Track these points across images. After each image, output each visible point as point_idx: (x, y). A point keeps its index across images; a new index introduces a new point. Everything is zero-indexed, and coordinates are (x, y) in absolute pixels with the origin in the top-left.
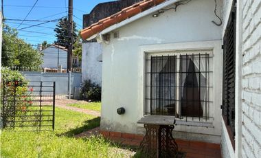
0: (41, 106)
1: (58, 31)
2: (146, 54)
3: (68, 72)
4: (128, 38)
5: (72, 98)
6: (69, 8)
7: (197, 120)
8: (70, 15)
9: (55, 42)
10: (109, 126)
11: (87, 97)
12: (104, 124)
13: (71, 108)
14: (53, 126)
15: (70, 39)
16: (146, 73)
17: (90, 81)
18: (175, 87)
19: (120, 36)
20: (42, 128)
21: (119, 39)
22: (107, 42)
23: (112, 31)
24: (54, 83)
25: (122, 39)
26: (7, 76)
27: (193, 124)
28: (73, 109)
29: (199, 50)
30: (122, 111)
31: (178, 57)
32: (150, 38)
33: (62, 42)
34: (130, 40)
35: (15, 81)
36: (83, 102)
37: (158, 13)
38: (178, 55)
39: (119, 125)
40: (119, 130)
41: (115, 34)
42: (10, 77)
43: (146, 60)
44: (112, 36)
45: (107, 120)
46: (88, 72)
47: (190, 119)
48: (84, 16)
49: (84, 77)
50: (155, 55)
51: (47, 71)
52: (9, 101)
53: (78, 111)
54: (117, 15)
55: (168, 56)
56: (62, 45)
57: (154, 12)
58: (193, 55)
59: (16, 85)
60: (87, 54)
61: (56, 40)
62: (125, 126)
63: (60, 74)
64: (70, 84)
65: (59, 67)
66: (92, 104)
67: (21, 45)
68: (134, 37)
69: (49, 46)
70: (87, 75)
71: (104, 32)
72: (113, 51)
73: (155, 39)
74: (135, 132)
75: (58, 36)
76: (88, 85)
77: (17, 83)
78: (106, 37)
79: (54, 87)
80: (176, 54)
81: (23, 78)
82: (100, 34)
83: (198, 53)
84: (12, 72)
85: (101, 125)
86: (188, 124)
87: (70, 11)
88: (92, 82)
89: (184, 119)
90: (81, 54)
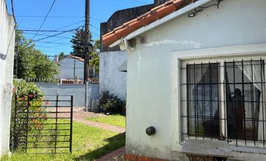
0: (56, 118)
1: (74, 42)
2: (181, 61)
3: (85, 83)
4: (157, 43)
5: (90, 111)
6: (86, 17)
7: (251, 144)
8: (87, 25)
9: (71, 53)
10: (136, 149)
11: (105, 109)
12: (130, 146)
13: (89, 122)
14: (70, 147)
15: (87, 49)
16: (181, 85)
17: (108, 92)
18: (219, 101)
19: (148, 41)
20: (58, 150)
21: (147, 45)
22: (132, 49)
23: (139, 36)
24: (72, 96)
25: (150, 44)
26: (22, 88)
27: (246, 150)
28: (92, 124)
29: (250, 55)
30: (151, 131)
31: (222, 64)
32: (185, 42)
33: (79, 52)
34: (161, 45)
35: (30, 93)
36: (101, 115)
37: (195, 12)
38: (222, 62)
39: (148, 148)
40: (148, 154)
41: (142, 39)
42: (25, 90)
43: (181, 69)
44: (138, 41)
45: (132, 141)
46: (106, 82)
47: (241, 143)
48: (102, 24)
49: (102, 89)
50: (191, 63)
51: (64, 82)
52: (21, 118)
53: (97, 125)
54: (146, 16)
55: (210, 64)
56: (78, 56)
57: (191, 11)
58: (234, 62)
59: (31, 99)
60: (105, 64)
61: (73, 51)
62: (156, 149)
63: (76, 85)
64: (87, 95)
65: (76, 78)
66: (111, 118)
67: (37, 56)
68: (166, 41)
69: (66, 57)
70: (104, 85)
71: (129, 37)
72: (140, 58)
73: (192, 43)
74: (169, 158)
75: (74, 47)
76: (106, 96)
77: (32, 96)
78: (132, 43)
79: (72, 101)
80: (219, 61)
81: (38, 90)
82: (125, 39)
83: (240, 59)
84: (28, 84)
85: (127, 146)
86: (239, 149)
87: (87, 21)
88: (110, 94)
89: (233, 142)
90: (98, 64)
